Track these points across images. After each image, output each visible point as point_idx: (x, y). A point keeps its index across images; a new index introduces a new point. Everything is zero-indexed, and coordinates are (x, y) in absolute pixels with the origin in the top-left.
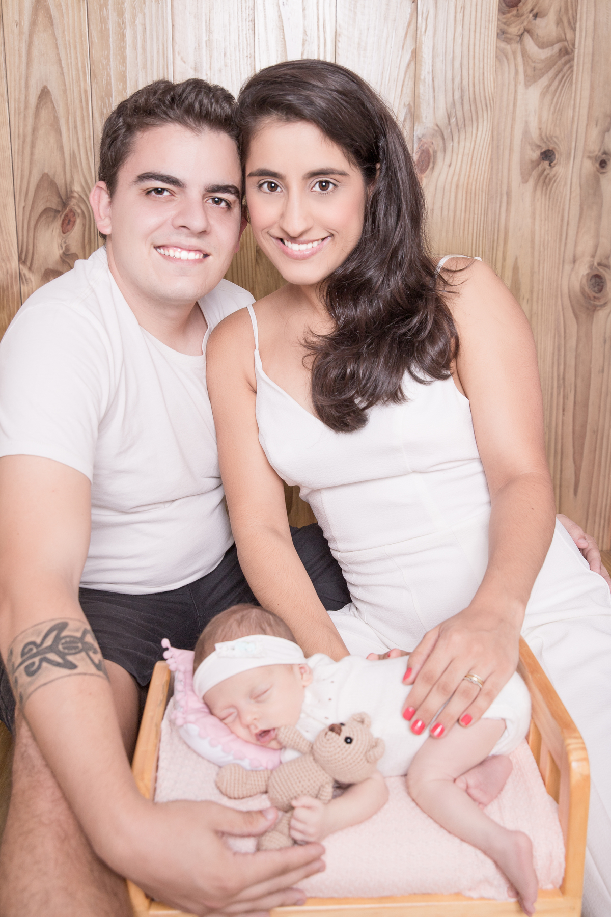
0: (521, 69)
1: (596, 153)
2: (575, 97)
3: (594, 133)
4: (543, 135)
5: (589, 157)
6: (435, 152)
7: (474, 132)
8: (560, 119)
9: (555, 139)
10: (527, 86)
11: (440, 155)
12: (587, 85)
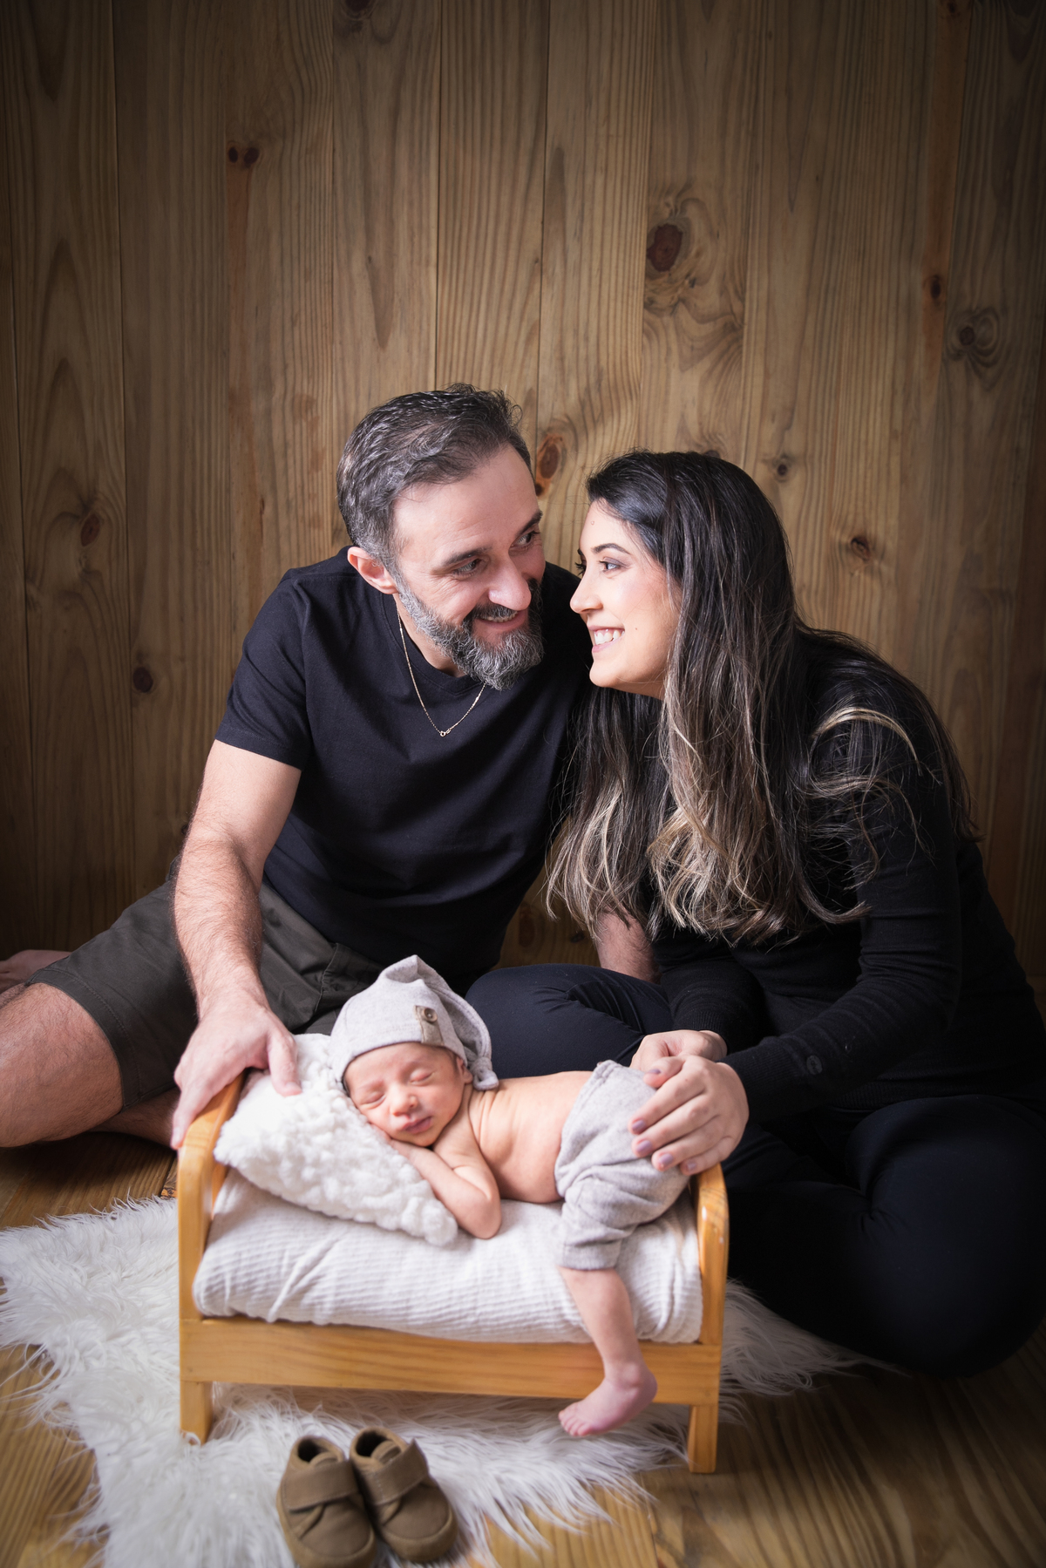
0: (674, 347)
1: (774, 455)
2: (745, 384)
3: (770, 430)
4: (705, 431)
5: (764, 461)
6: (564, 450)
7: (615, 426)
8: (726, 412)
9: (720, 438)
10: (682, 370)
11: (570, 453)
12: (759, 369)
